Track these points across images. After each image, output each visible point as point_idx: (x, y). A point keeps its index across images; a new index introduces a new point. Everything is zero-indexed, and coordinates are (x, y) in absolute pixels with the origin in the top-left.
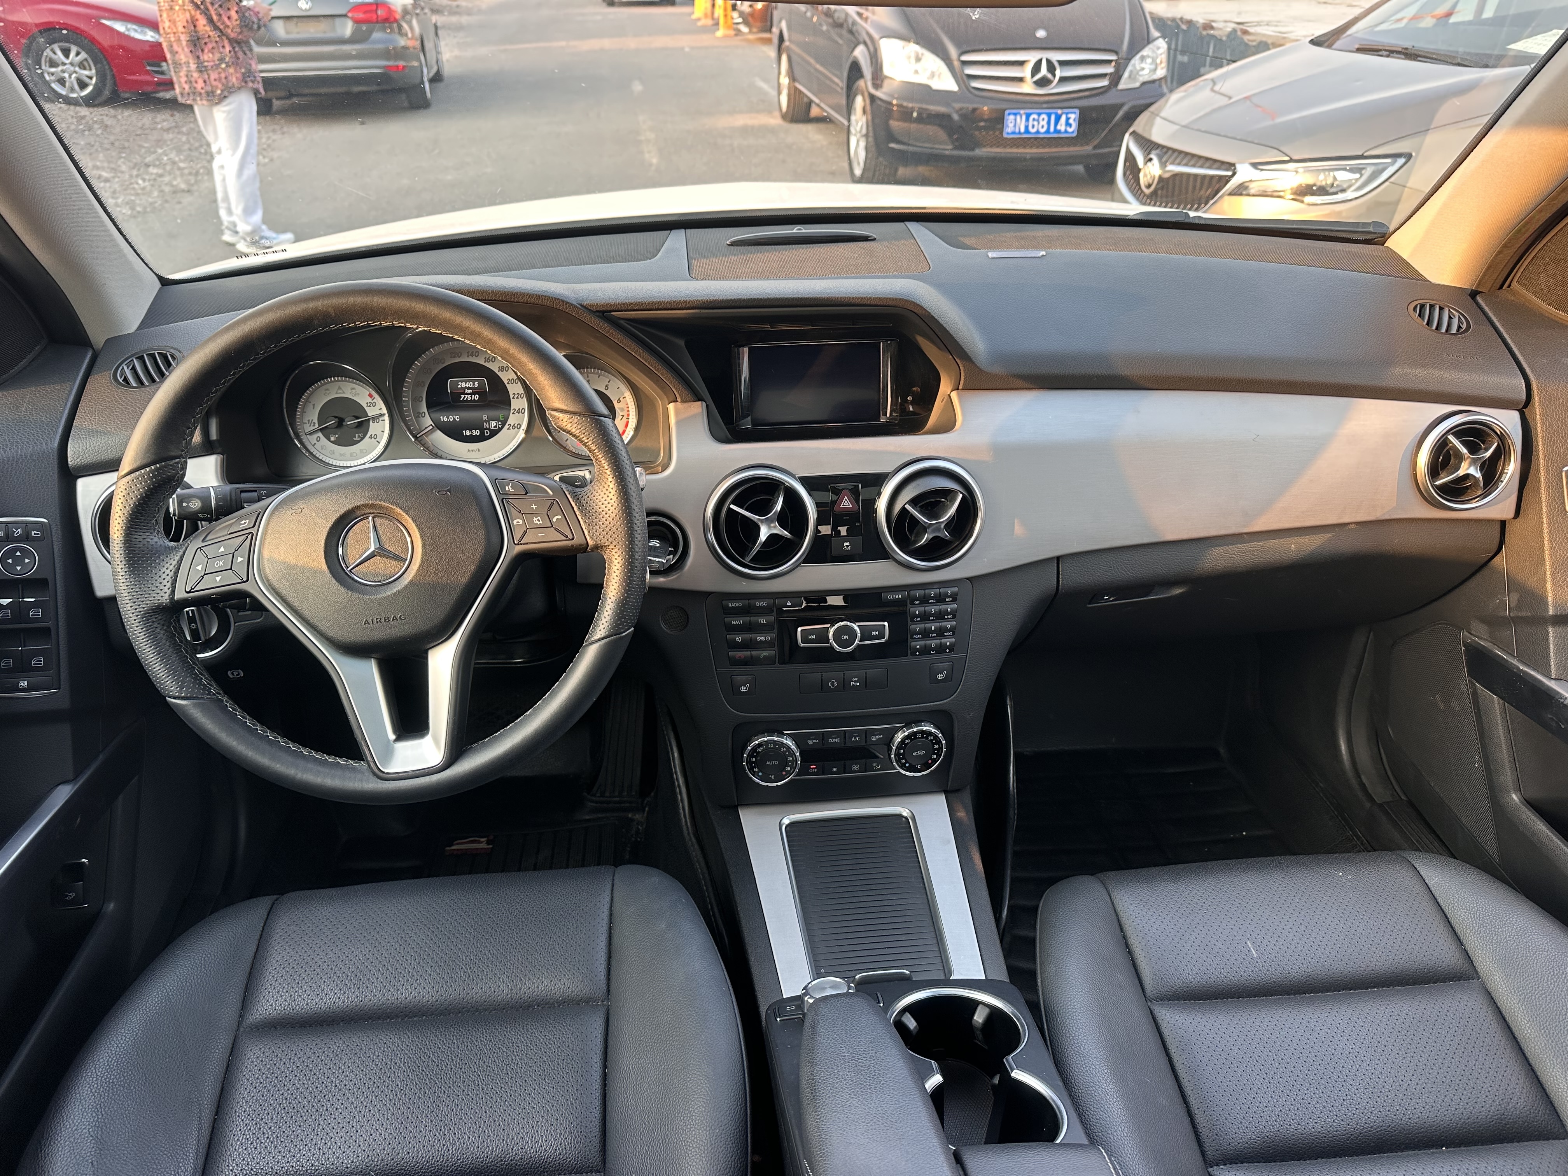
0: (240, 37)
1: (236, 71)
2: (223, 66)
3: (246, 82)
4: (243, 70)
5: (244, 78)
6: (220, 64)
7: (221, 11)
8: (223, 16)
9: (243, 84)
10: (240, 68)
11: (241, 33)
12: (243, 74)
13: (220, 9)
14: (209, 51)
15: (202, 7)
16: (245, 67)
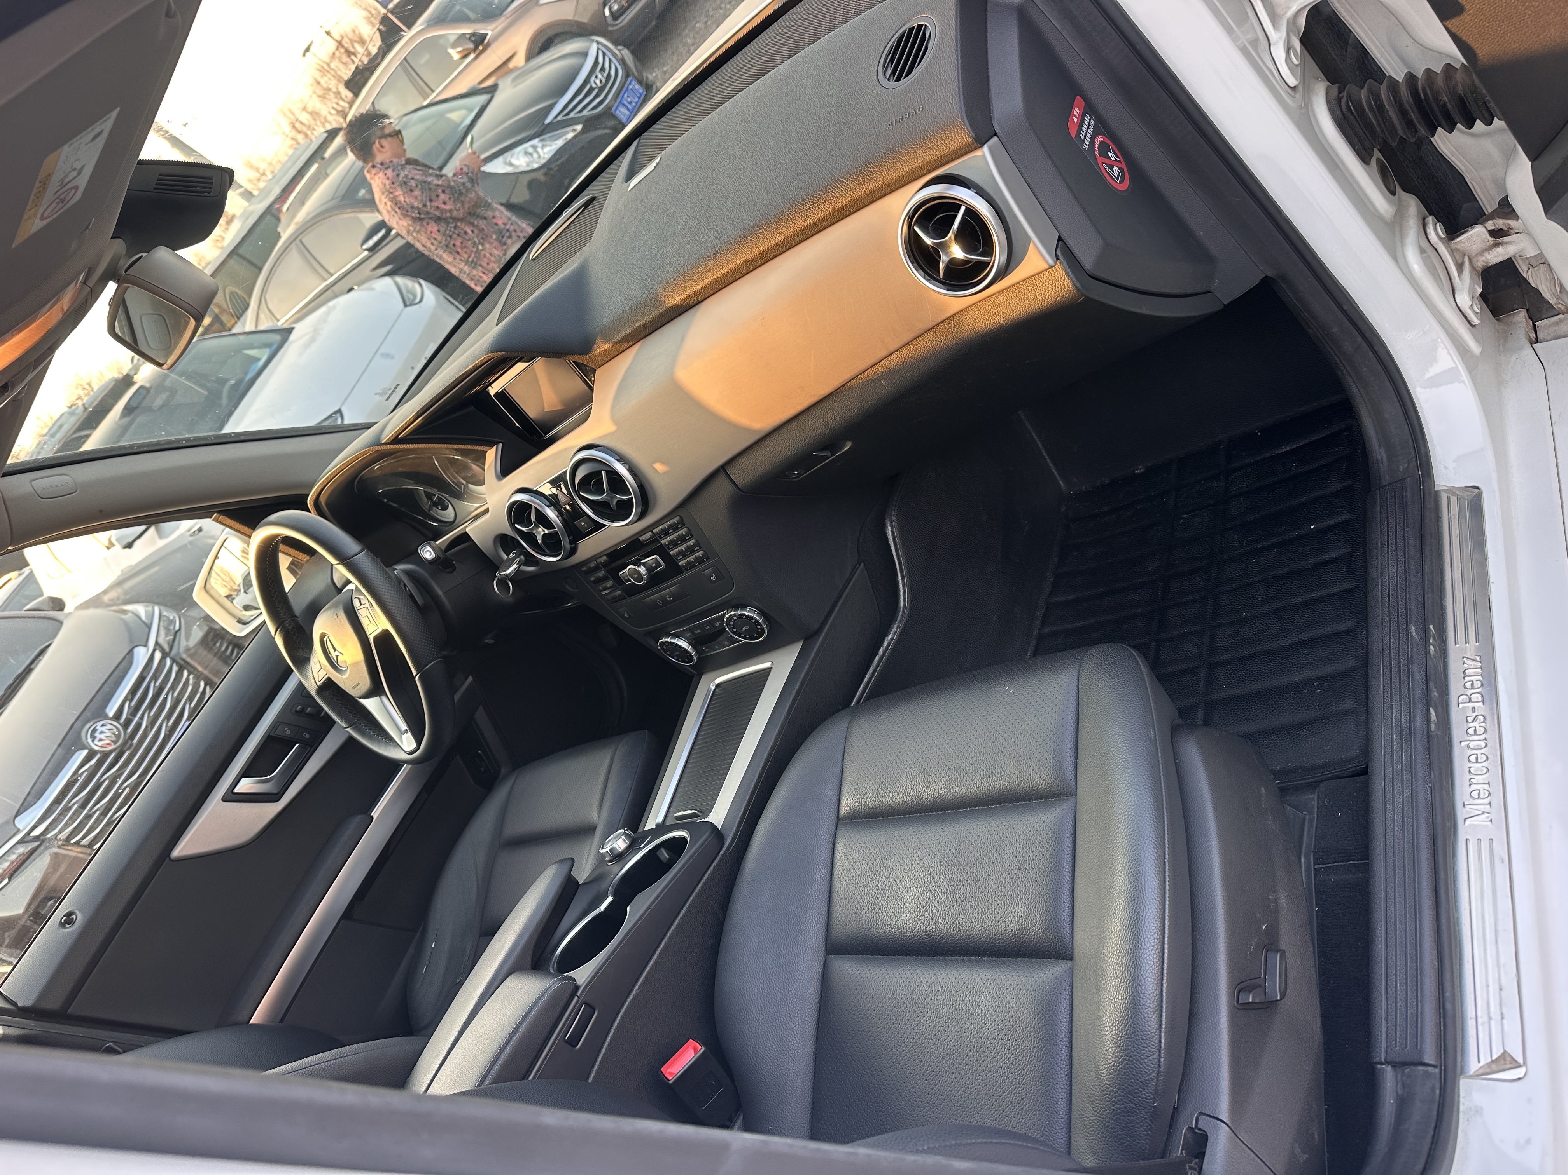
0: (466, 207)
1: (491, 244)
2: (480, 247)
3: (505, 244)
4: (494, 237)
5: (500, 242)
6: (478, 248)
7: (435, 204)
8: (440, 206)
9: (505, 247)
10: (491, 237)
11: (463, 203)
12: (497, 239)
13: (433, 204)
14: (462, 248)
15: (422, 216)
16: (493, 233)
